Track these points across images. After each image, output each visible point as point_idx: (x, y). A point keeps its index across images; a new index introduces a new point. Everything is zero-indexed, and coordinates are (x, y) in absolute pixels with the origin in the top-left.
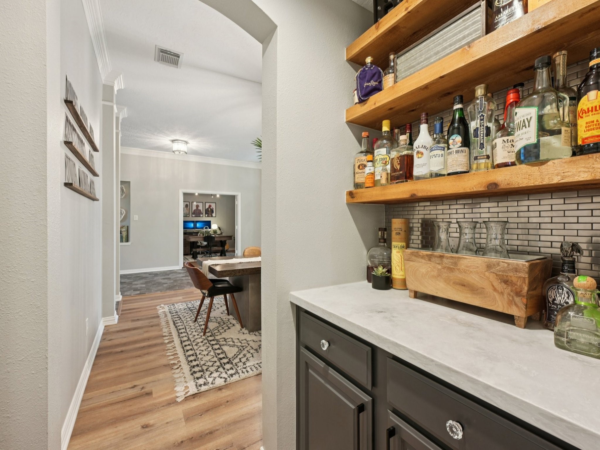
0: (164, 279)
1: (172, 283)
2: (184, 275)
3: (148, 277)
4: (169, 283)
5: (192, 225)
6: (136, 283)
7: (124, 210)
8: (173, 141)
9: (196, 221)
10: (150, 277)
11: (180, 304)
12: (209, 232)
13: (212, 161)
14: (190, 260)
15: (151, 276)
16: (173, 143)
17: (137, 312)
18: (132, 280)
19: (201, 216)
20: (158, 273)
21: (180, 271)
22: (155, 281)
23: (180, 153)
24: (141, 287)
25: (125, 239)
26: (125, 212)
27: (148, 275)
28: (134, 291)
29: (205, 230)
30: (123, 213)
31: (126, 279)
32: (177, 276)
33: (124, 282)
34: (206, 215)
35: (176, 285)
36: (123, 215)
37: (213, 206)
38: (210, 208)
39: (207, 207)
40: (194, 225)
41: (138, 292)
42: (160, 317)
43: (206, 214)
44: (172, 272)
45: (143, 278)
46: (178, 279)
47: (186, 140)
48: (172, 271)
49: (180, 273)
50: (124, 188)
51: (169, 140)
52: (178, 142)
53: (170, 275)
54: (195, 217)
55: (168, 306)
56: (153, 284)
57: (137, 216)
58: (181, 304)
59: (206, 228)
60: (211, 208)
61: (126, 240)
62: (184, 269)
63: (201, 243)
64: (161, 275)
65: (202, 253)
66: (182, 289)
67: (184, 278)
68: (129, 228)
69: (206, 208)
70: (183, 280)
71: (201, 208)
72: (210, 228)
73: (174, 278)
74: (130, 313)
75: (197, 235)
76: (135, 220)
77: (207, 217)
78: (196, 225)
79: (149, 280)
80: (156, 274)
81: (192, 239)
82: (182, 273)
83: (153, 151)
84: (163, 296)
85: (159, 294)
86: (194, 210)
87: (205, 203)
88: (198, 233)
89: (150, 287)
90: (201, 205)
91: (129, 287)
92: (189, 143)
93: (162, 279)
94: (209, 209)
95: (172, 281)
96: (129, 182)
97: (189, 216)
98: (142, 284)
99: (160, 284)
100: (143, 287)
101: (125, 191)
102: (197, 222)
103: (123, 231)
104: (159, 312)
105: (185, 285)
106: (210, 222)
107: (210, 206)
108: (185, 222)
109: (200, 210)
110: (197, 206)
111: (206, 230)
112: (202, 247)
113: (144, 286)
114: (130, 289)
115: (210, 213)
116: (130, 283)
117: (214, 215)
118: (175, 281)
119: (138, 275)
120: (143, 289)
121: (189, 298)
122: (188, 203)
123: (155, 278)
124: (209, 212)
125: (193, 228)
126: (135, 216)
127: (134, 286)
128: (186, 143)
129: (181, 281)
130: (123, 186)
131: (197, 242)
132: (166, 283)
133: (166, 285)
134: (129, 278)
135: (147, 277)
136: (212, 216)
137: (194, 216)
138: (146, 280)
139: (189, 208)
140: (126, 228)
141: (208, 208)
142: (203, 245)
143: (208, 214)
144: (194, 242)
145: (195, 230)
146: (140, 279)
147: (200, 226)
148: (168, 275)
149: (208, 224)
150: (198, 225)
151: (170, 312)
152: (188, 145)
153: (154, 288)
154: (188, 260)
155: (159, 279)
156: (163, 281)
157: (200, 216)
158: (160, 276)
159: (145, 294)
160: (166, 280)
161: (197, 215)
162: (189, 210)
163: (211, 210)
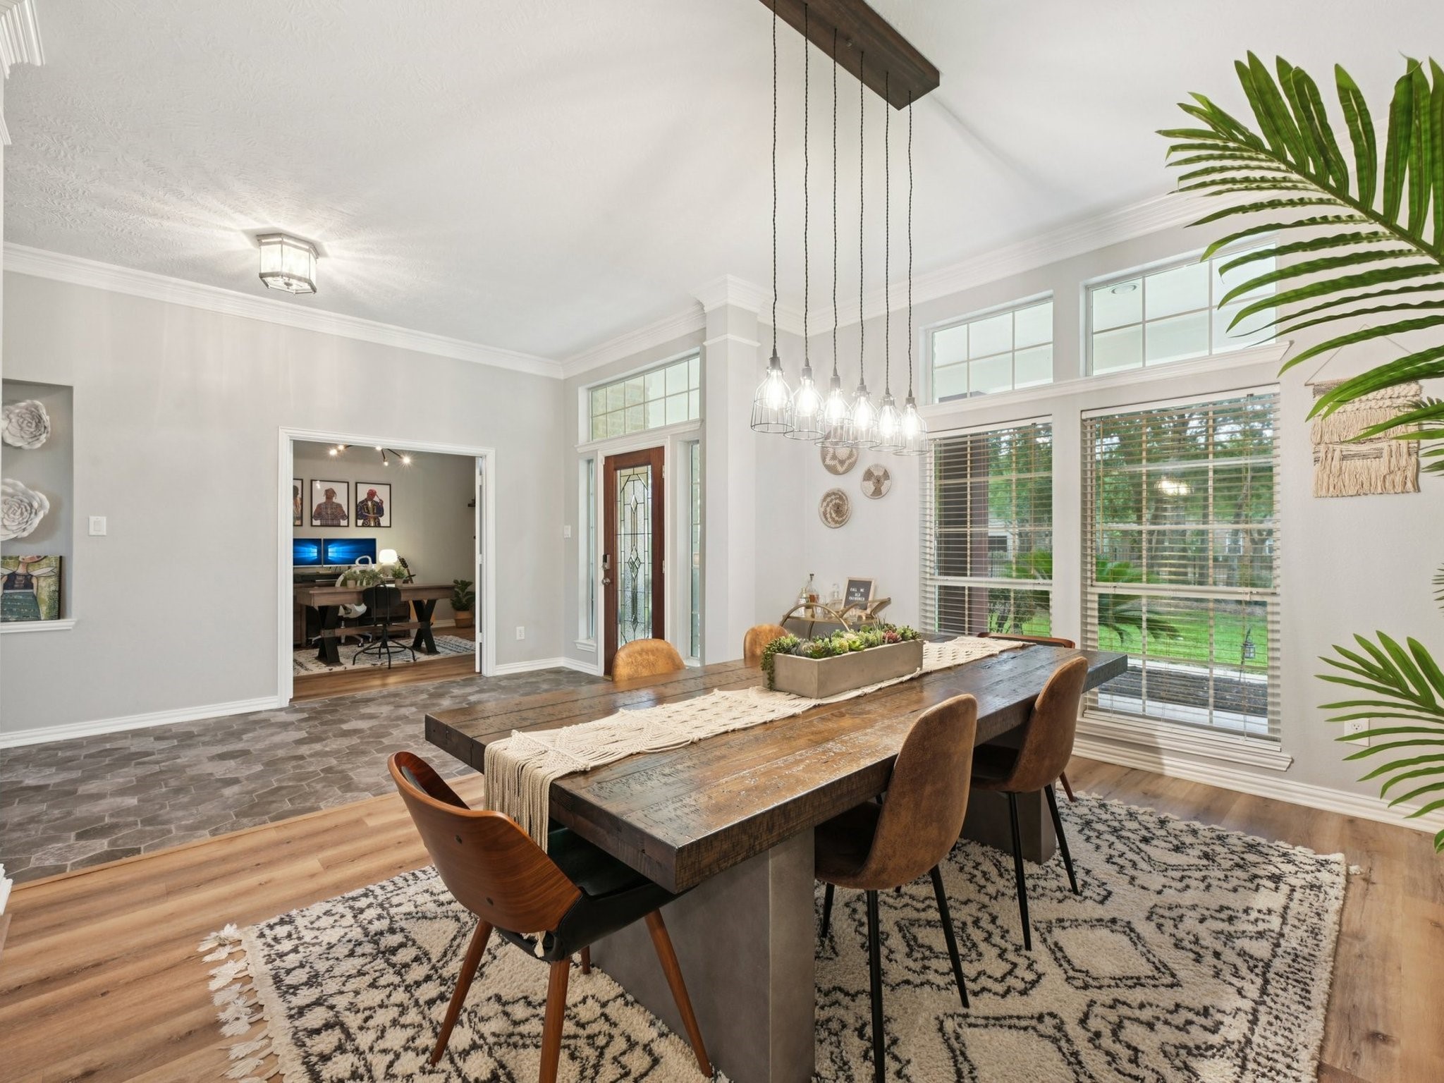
0: (222, 757)
1: (257, 776)
2: (303, 734)
3: (152, 754)
4: (248, 778)
5: (313, 552)
6: (92, 787)
7: (44, 497)
8: (261, 237)
9: (326, 541)
10: (161, 751)
11: (318, 908)
12: (374, 576)
13: (397, 338)
14: (310, 666)
15: (164, 745)
16: (261, 244)
17: (85, 998)
18: (76, 774)
19: (344, 523)
20: (195, 730)
21: (284, 717)
22: (182, 769)
23: (288, 284)
24: (117, 813)
25: (50, 608)
26: (47, 504)
27: (149, 744)
28: (80, 836)
29: (357, 567)
30: (41, 506)
31: (48, 771)
32: (277, 739)
33: (38, 789)
34: (360, 522)
35: (279, 789)
36: (41, 515)
37: (382, 494)
38: (371, 500)
39: (362, 496)
40: (319, 552)
41: (102, 845)
42: (227, 1030)
43: (357, 518)
44: (249, 722)
45: (128, 759)
46: (281, 753)
47: (313, 237)
48: (252, 718)
49: (285, 726)
50: (43, 411)
51: (246, 232)
52: (281, 243)
53: (245, 737)
54: (321, 526)
55: (262, 935)
56: (178, 791)
57: (104, 520)
58: (328, 906)
59: (365, 562)
60: (376, 499)
61: (55, 612)
62: (297, 705)
63: (345, 608)
64: (206, 739)
65: (350, 640)
66: (312, 809)
67: (304, 750)
68: (66, 563)
69: (359, 500)
70: (302, 758)
71: (341, 499)
72: (374, 561)
73: (263, 750)
74: (44, 1014)
75: (333, 585)
76: (92, 532)
77: (363, 526)
78: (326, 552)
79: (157, 768)
80: (185, 737)
81: (320, 599)
82: (292, 723)
83: (174, 280)
84: (224, 859)
85: (205, 847)
86: (319, 506)
87: (356, 483)
88: (337, 576)
89: (162, 807)
90: (340, 490)
91: (56, 813)
92: (325, 255)
93: (212, 759)
94: (370, 503)
95: (258, 768)
96: (69, 389)
97: (301, 525)
98: (122, 792)
99: (208, 786)
100: (128, 811)
101: (48, 424)
102: (329, 542)
103: (38, 577)
104: (214, 985)
105: (319, 787)
106: (373, 541)
107: (372, 494)
108: (297, 542)
109: (339, 506)
110: (330, 494)
111: (363, 567)
112: (350, 622)
113: (132, 801)
114: (57, 831)
115: (371, 515)
116: (66, 794)
117: (384, 520)
118: (272, 765)
119: (108, 746)
120: (127, 825)
121: (353, 859)
122: (298, 484)
123: (185, 757)
124: (370, 511)
125: (317, 562)
126: (92, 519)
127: (82, 811)
128: (315, 249)
129: (294, 763)
130: (37, 402)
131: (336, 608)
132: (235, 781)
133: (235, 789)
134: (63, 764)
135: (147, 754)
136: (378, 525)
137: (317, 523)
138: (140, 771)
139: (302, 499)
140: (55, 564)
141: (366, 500)
142: (352, 616)
143: (365, 518)
144: (324, 609)
145: (323, 569)
146: (112, 767)
147: (343, 556)
148: (237, 735)
149: (367, 548)
150: (333, 552)
151: (277, 980)
152: (320, 260)
153: (180, 814)
154: (307, 669)
155: (201, 761)
156: (221, 770)
157: (339, 526)
158: (204, 744)
159: (136, 857)
160: (232, 763)
161: (330, 522)
162: (302, 504)
163: (373, 505)
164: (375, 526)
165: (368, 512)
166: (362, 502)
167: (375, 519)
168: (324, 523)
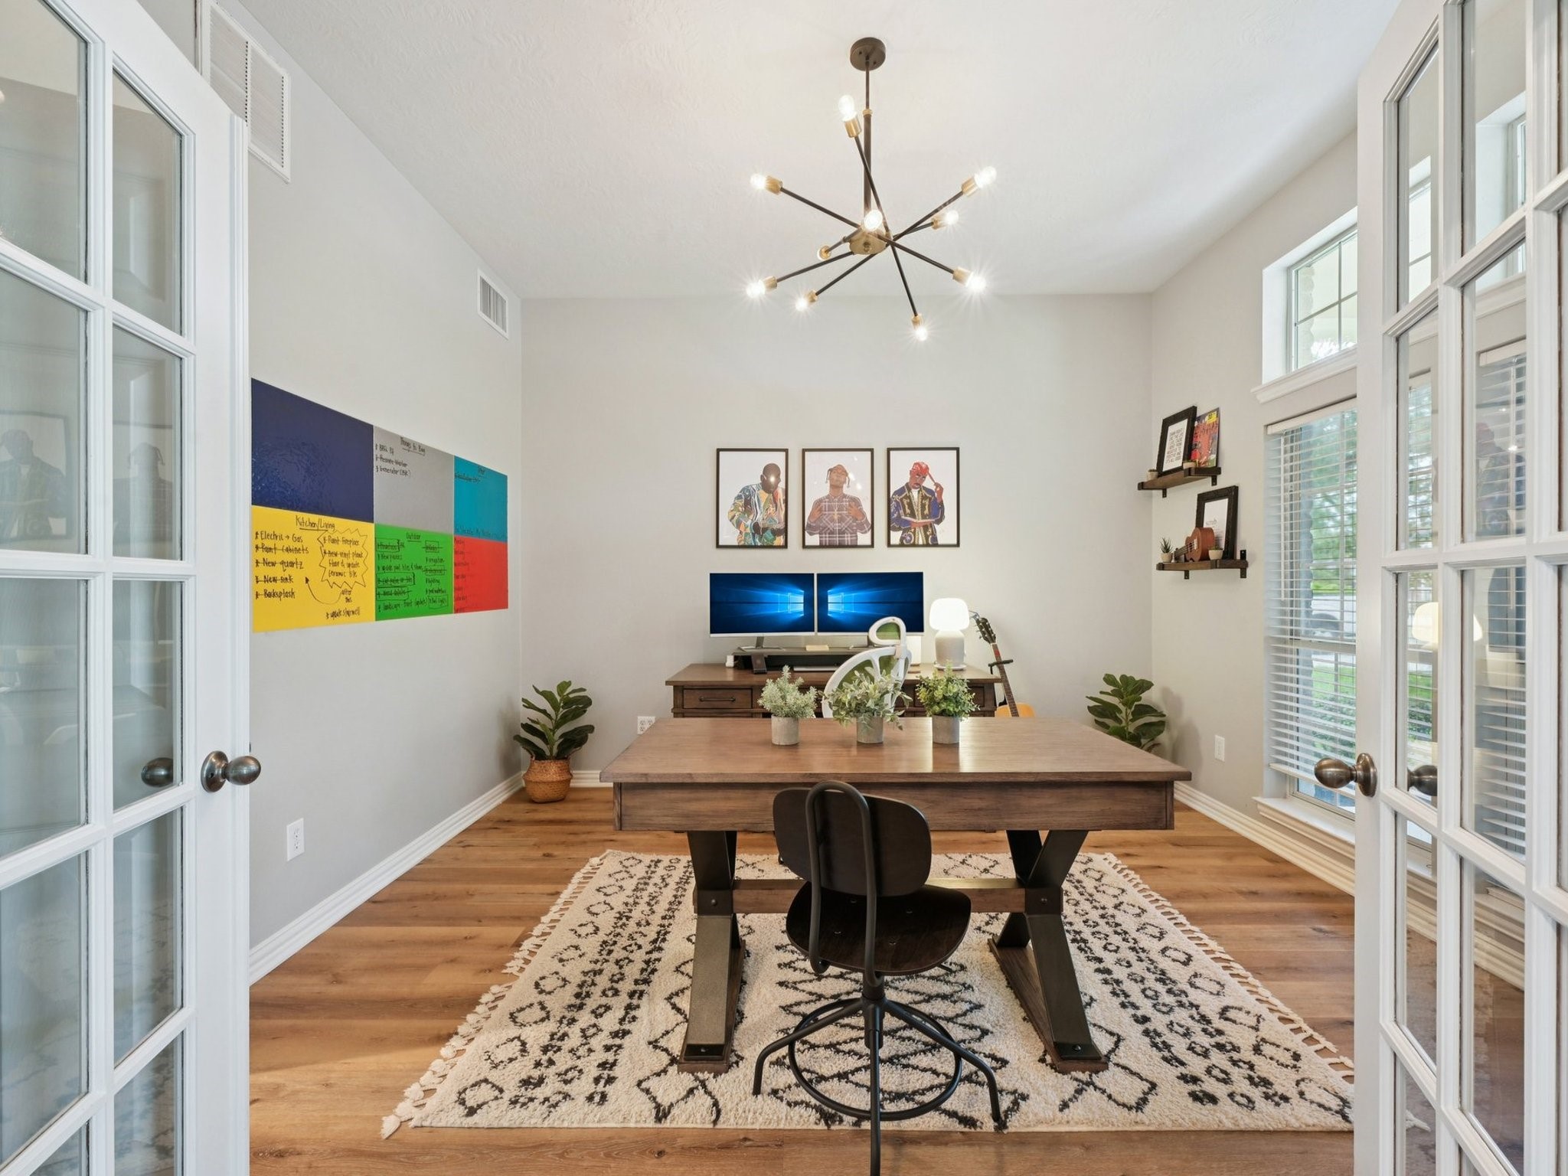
5: (796, 605)
9: (825, 578)
19: (864, 539)
34: (896, 537)
37: (941, 471)
38: (918, 485)
39: (901, 478)
43: (890, 527)
54: (822, 546)
59: (887, 630)
60: (928, 483)
69: (895, 488)
71: (857, 486)
72: (916, 624)
77: (902, 545)
78: (823, 602)
86: (818, 503)
87: (889, 450)
90: (857, 467)
94: (915, 493)
97: (785, 546)
102: (830, 580)
106: (915, 580)
107: (920, 472)
109: (855, 502)
110: (838, 476)
111: (889, 642)
115: (919, 520)
117: (945, 531)
122: (778, 459)
124: (915, 513)
125: (804, 625)
136: (931, 542)
137: (813, 540)
139: (785, 491)
141: (908, 487)
143: (906, 527)
145: (817, 642)
147: (853, 610)
149: (905, 597)
150: (837, 603)
157: (854, 545)
161: (837, 539)
162: (786, 501)
163: (924, 498)
164: (927, 545)
165: (913, 515)
166: (900, 492)
167: (926, 527)
168: (827, 539)
